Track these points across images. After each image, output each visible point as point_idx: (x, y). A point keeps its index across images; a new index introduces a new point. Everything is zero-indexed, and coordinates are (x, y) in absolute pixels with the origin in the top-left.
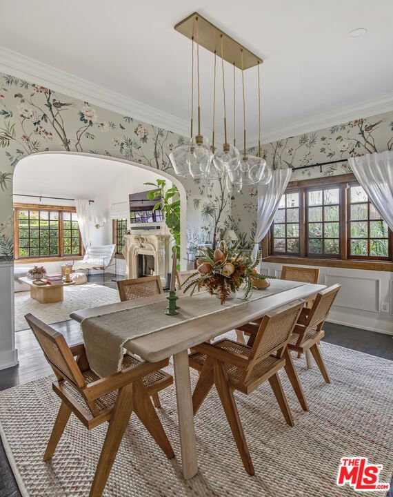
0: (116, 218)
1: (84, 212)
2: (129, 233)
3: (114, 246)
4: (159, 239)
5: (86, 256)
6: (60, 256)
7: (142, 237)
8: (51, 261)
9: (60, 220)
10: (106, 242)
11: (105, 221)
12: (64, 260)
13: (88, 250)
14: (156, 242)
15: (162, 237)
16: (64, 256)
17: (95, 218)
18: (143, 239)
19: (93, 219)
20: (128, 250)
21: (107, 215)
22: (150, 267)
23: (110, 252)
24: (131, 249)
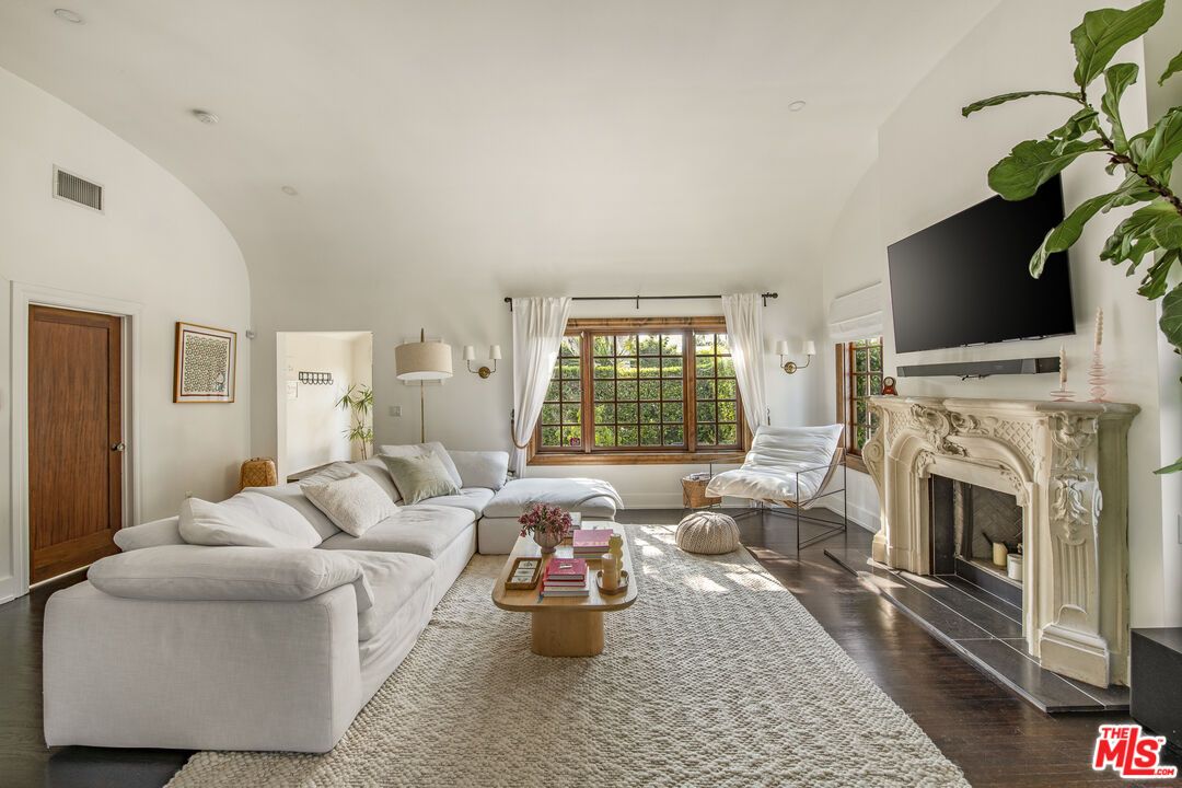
0: (845, 338)
1: (748, 328)
2: (890, 390)
3: (837, 430)
4: (1057, 423)
5: (750, 456)
6: (686, 449)
7: (950, 406)
8: (665, 461)
9: (689, 356)
10: (816, 417)
11: (812, 351)
12: (694, 461)
13: (758, 439)
14: (1037, 439)
15: (1079, 416)
16: (696, 450)
17: (780, 345)
18: (955, 419)
19: (774, 347)
20: (888, 453)
21: (818, 332)
22: (993, 531)
23: (823, 451)
24: (901, 451)
